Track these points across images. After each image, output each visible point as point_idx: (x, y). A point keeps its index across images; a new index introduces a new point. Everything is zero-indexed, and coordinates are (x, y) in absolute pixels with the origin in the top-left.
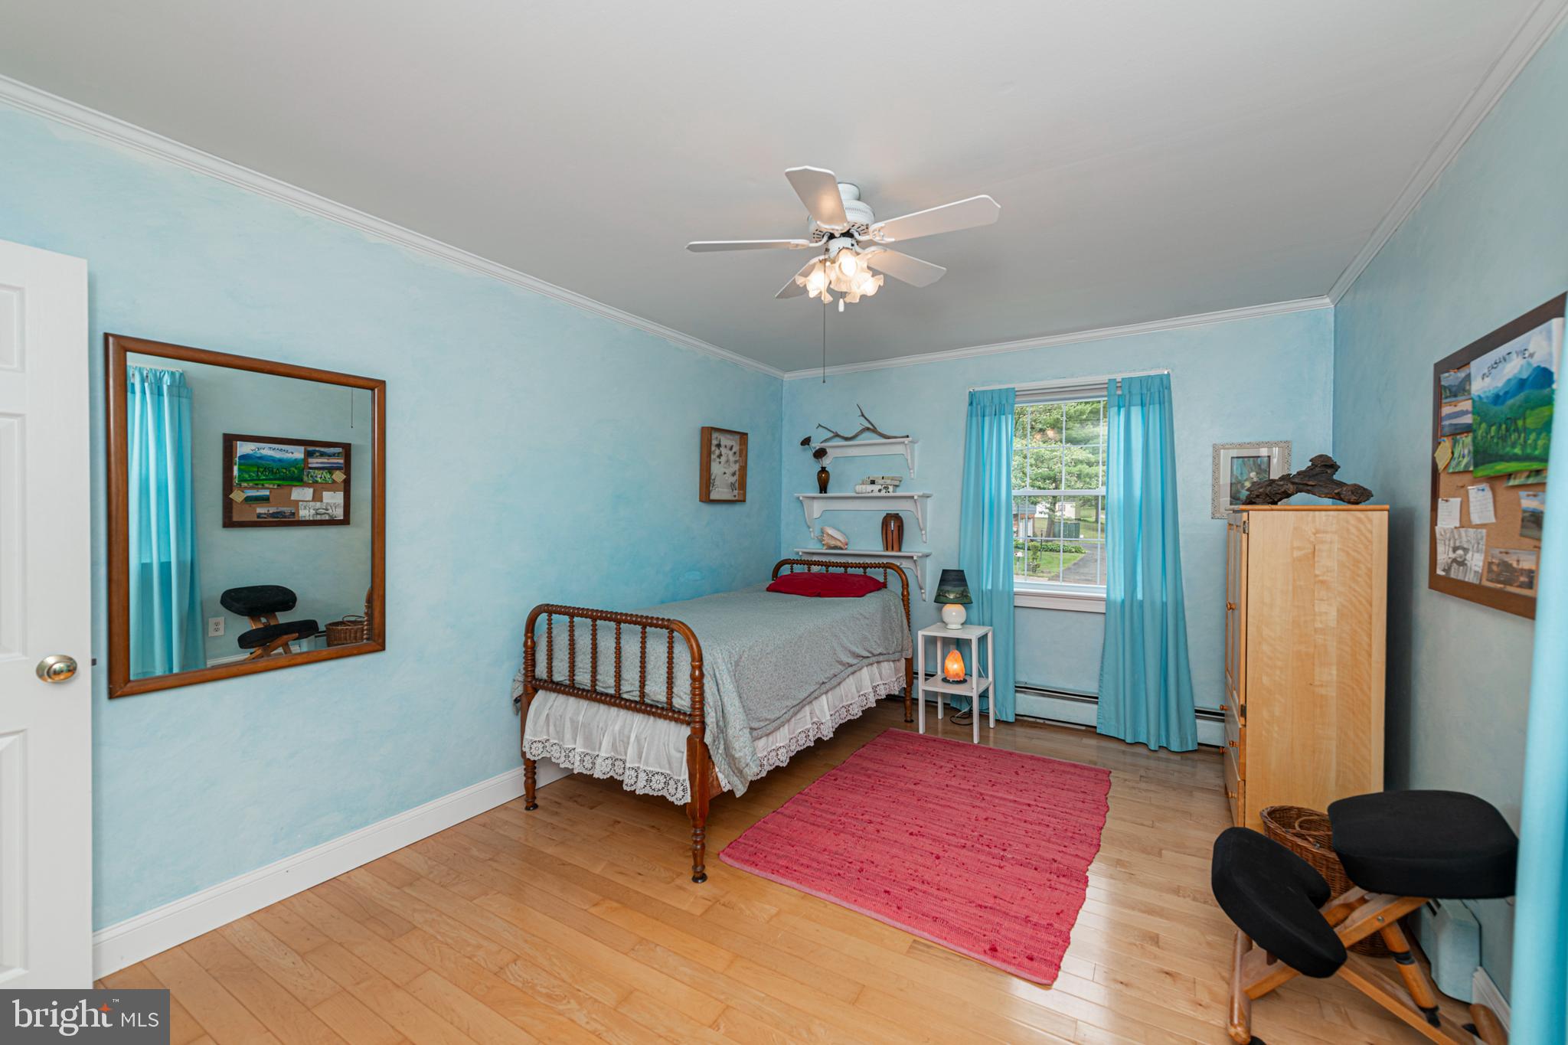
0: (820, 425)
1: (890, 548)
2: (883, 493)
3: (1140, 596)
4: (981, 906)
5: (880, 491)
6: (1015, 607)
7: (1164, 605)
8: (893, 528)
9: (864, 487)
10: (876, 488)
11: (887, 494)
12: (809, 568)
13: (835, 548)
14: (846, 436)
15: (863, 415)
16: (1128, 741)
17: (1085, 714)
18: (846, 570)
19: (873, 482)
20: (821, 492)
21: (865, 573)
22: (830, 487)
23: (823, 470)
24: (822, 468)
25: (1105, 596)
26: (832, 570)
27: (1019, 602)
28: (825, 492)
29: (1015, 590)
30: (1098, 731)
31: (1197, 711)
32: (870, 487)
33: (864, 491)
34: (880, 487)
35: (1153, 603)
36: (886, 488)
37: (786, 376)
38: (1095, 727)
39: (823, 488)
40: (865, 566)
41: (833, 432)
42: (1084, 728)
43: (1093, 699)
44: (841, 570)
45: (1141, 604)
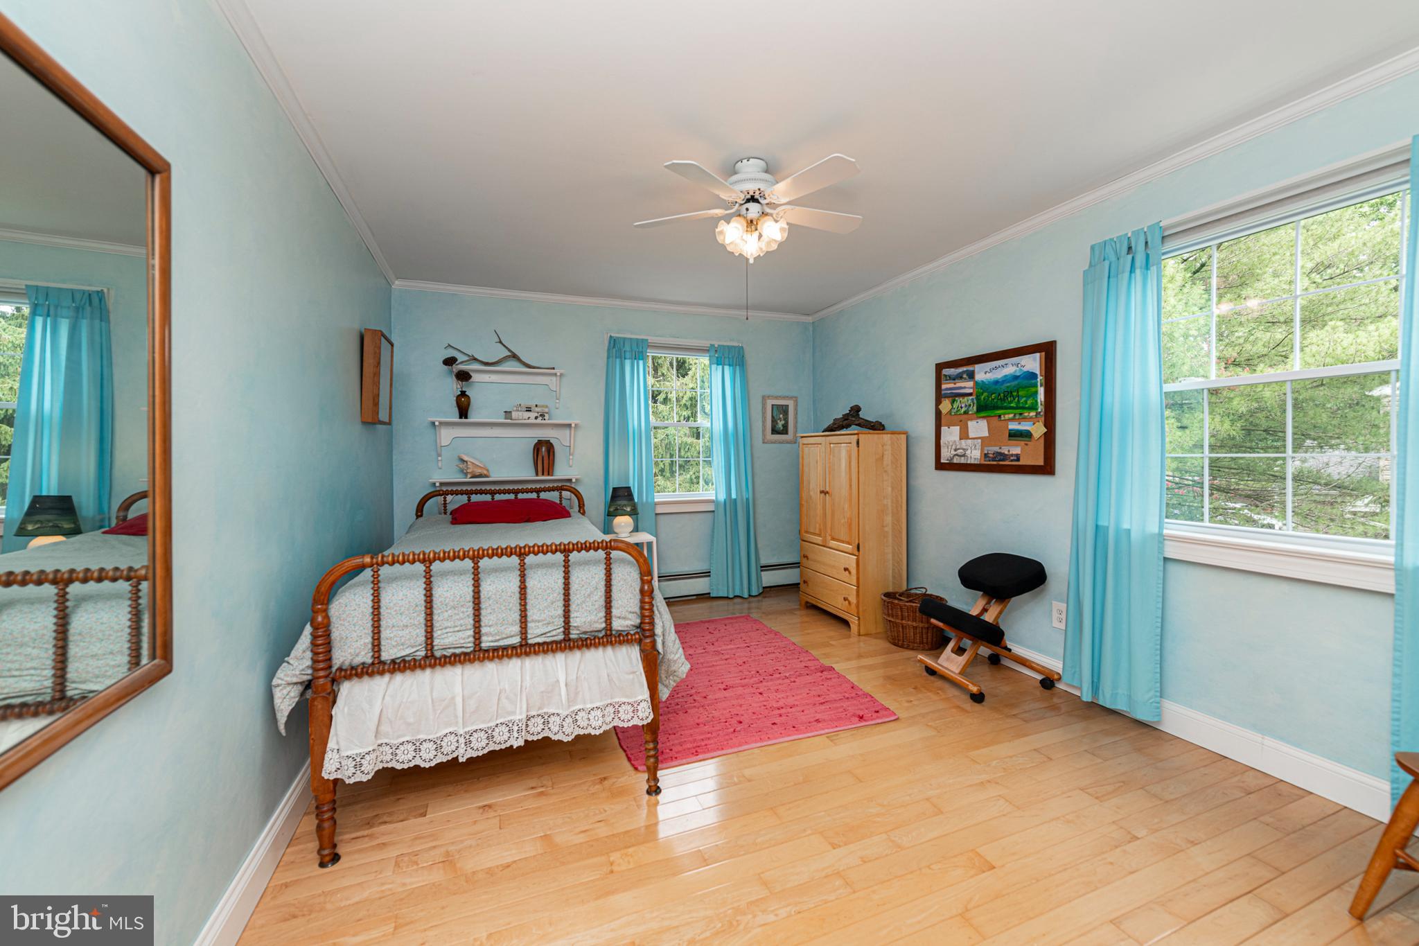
0: (449, 345)
1: (546, 473)
2: (539, 421)
3: (734, 496)
4: (822, 704)
5: (536, 418)
6: (656, 514)
7: (747, 499)
8: (544, 453)
9: (520, 413)
10: (533, 415)
11: (543, 422)
12: (469, 498)
13: (480, 476)
14: (484, 360)
15: (501, 342)
16: (731, 596)
17: (699, 586)
18: (516, 496)
19: (529, 409)
20: (461, 417)
21: (538, 497)
22: (470, 412)
23: (463, 394)
24: (461, 391)
25: (714, 498)
26: (498, 497)
27: (659, 510)
28: (466, 418)
29: (656, 500)
30: (712, 595)
31: (762, 567)
32: (527, 414)
33: (521, 418)
34: (536, 415)
35: (742, 499)
36: (542, 416)
37: (397, 282)
38: (709, 594)
39: (463, 411)
40: (538, 491)
41: (469, 356)
42: (695, 597)
43: (707, 574)
44: (512, 496)
45: (735, 500)
